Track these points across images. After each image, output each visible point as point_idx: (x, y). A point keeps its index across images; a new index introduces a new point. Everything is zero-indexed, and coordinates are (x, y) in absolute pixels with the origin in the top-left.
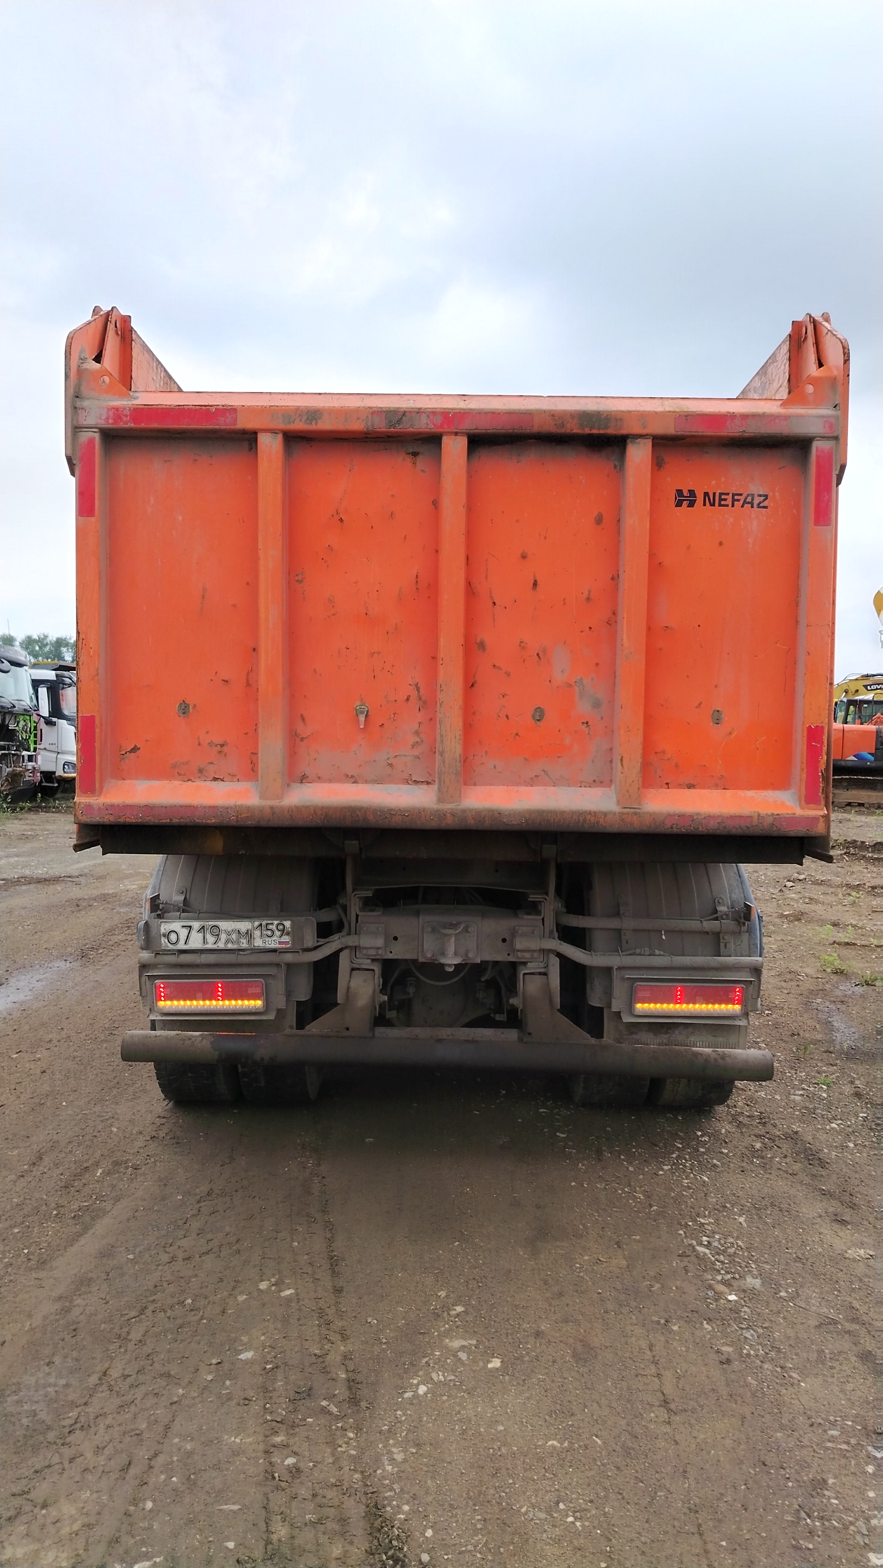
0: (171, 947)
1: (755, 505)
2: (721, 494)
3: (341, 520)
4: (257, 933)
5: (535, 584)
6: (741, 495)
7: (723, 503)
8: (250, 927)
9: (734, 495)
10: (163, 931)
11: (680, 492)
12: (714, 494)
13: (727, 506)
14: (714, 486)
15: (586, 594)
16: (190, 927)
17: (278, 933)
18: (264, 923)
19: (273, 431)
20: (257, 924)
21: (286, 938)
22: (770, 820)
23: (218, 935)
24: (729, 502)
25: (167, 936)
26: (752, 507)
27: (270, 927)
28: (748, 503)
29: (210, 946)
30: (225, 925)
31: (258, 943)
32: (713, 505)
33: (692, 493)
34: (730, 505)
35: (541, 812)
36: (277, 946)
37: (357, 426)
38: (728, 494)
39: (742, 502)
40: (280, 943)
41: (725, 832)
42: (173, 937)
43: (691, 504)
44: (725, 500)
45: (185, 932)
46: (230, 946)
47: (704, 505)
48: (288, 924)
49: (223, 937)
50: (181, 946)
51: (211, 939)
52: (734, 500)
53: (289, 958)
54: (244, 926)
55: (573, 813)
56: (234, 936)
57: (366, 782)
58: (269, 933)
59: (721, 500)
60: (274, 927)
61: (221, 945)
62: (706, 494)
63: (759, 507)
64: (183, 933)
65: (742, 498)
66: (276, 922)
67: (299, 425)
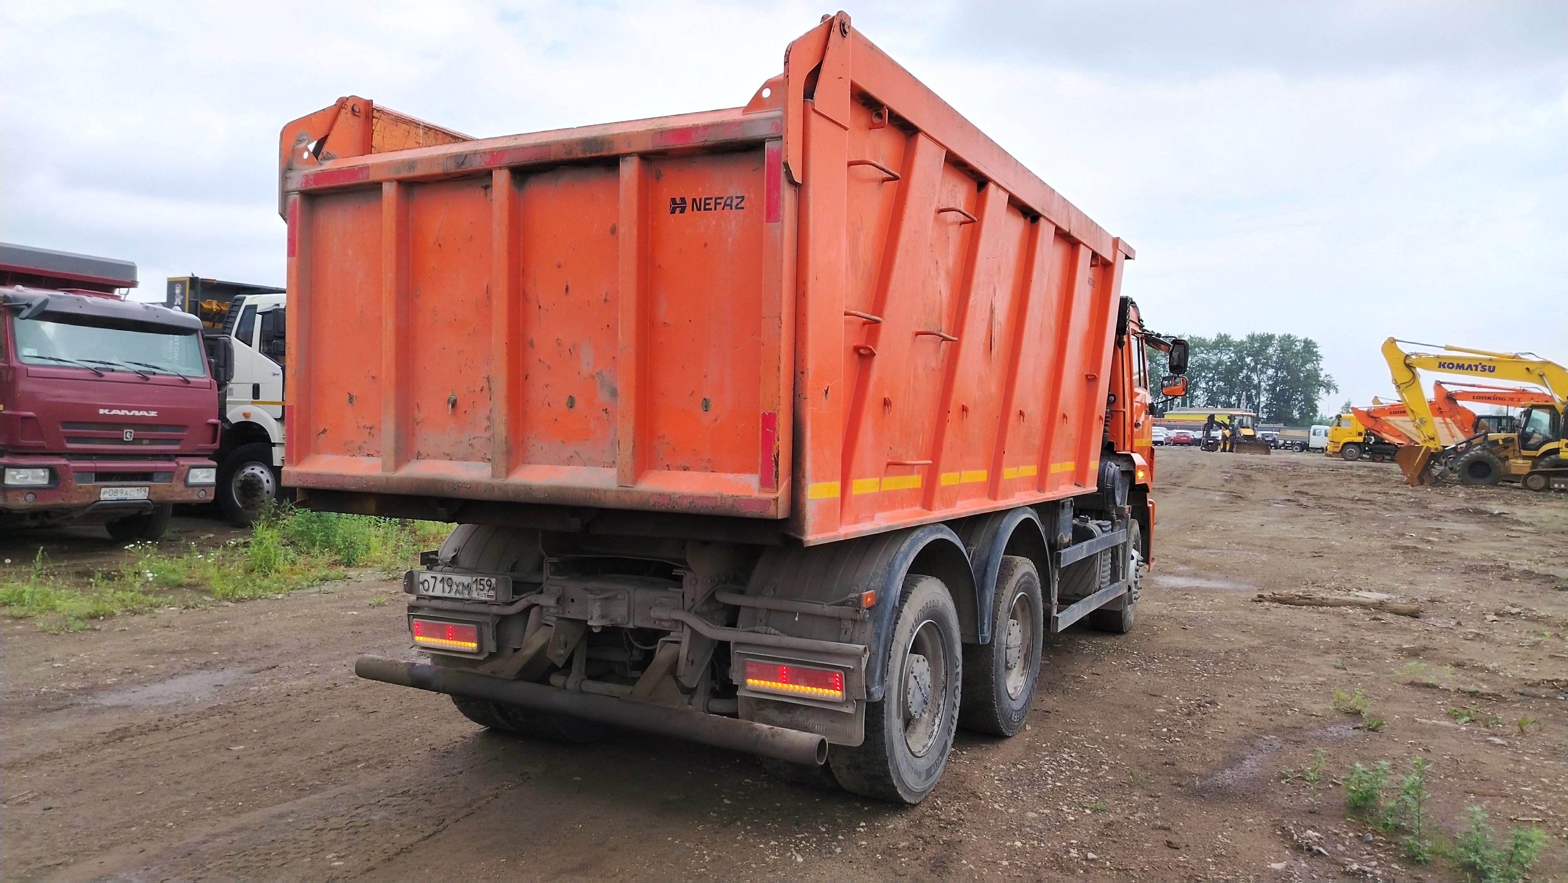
0: (425, 593)
1: (734, 207)
2: (706, 199)
3: (440, 245)
4: (474, 586)
5: (567, 289)
6: (722, 198)
7: (707, 207)
8: (470, 581)
9: (716, 199)
10: (421, 580)
11: (673, 200)
12: (701, 199)
13: (711, 209)
14: (701, 192)
15: (604, 296)
16: (436, 577)
17: (487, 588)
18: (479, 579)
19: (389, 180)
20: (474, 579)
21: (492, 593)
22: (730, 501)
23: (451, 586)
24: (712, 206)
25: (423, 583)
26: (731, 209)
27: (482, 582)
28: (728, 205)
29: (446, 595)
30: (456, 578)
31: (475, 595)
32: (699, 209)
33: (683, 200)
34: (713, 209)
35: (559, 488)
36: (486, 599)
37: (437, 170)
38: (711, 199)
39: (723, 204)
40: (488, 596)
41: (694, 511)
42: (426, 584)
43: (682, 211)
44: (709, 204)
45: (433, 580)
46: (458, 596)
47: (693, 210)
48: (493, 580)
49: (454, 587)
50: (430, 593)
51: (447, 589)
52: (716, 204)
53: (495, 609)
54: (466, 580)
55: (582, 489)
56: (460, 588)
57: (457, 459)
58: (482, 587)
59: (706, 204)
60: (484, 582)
61: (452, 595)
62: (694, 200)
63: (737, 208)
64: (432, 581)
65: (723, 201)
66: (486, 579)
67: (404, 174)
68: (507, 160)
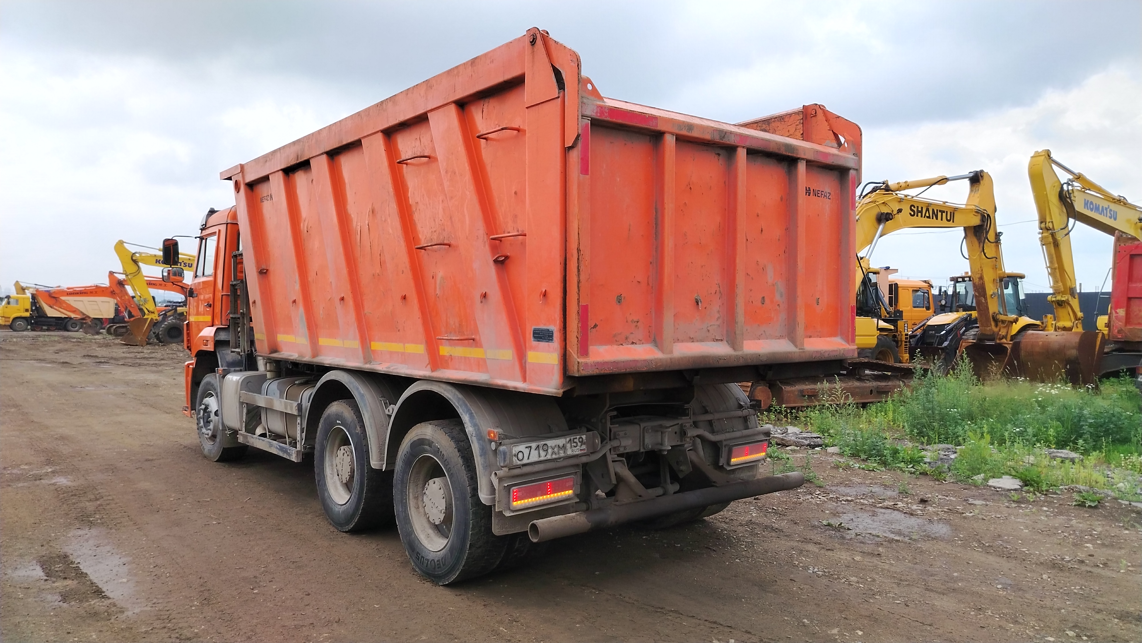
0: (519, 463)
1: (826, 198)
2: (818, 191)
3: (691, 188)
4: (569, 445)
5: (762, 231)
6: (824, 192)
8: (564, 442)
9: (822, 192)
10: (514, 452)
11: (806, 188)
12: (815, 190)
13: (819, 197)
14: (816, 186)
15: (778, 238)
16: (531, 447)
17: (579, 444)
18: (572, 438)
19: (672, 134)
20: (568, 439)
21: (584, 447)
22: (842, 352)
23: (547, 450)
24: (818, 195)
25: (517, 456)
28: (824, 196)
29: (542, 458)
30: (551, 443)
31: (569, 452)
32: (815, 195)
33: (809, 189)
37: (708, 136)
40: (580, 451)
41: (830, 359)
42: (520, 456)
43: (809, 195)
45: (528, 450)
46: (554, 456)
47: (813, 196)
48: (584, 437)
49: (550, 451)
50: (525, 461)
51: (543, 453)
52: (822, 194)
53: (584, 460)
54: (561, 442)
56: (556, 450)
58: (575, 444)
60: (577, 441)
61: (549, 457)
62: (813, 190)
63: (828, 198)
64: (526, 452)
67: (684, 132)
68: (748, 144)
